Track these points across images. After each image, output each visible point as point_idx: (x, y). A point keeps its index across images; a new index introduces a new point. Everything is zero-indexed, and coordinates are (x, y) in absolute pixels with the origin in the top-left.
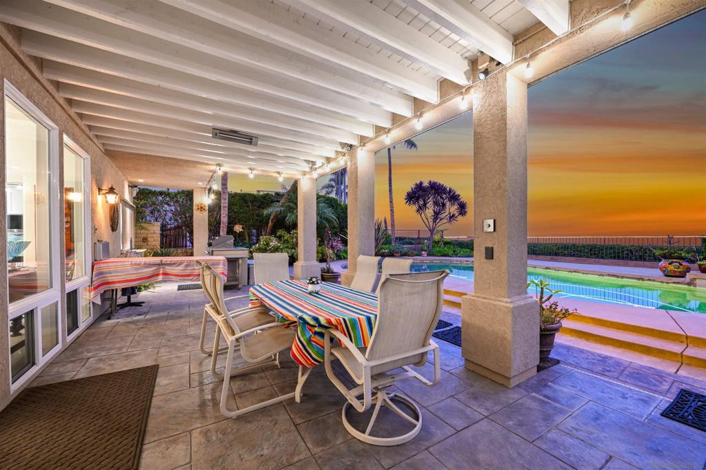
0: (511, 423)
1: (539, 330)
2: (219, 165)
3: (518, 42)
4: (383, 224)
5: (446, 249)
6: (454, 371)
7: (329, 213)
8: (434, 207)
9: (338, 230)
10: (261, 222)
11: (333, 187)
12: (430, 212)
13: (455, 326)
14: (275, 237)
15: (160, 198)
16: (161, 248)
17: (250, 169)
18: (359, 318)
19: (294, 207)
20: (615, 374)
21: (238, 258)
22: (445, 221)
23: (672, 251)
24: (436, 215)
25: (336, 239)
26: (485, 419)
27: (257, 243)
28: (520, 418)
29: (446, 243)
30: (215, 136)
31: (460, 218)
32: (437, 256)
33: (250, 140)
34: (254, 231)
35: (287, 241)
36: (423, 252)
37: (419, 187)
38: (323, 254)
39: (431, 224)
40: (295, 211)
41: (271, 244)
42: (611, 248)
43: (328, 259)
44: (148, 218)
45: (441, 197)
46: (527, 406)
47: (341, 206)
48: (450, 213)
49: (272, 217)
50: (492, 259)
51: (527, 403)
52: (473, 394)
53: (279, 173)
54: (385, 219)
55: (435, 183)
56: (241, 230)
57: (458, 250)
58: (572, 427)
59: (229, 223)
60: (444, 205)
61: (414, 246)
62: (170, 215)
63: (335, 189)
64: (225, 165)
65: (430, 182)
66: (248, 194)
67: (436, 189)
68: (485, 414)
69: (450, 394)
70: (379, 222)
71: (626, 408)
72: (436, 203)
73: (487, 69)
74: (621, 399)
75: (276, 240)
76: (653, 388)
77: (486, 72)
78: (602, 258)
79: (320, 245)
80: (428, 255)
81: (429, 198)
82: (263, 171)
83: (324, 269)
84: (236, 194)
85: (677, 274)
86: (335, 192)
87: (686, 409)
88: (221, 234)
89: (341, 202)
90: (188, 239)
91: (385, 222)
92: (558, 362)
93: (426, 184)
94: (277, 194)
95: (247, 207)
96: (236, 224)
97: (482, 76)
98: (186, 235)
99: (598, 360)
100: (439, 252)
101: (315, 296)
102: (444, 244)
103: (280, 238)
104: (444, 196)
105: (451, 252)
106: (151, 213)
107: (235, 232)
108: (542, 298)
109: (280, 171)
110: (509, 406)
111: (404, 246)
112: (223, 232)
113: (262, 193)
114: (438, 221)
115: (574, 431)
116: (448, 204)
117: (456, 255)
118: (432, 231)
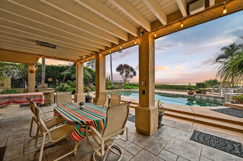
0: (151, 149)
1: (158, 116)
2: (40, 55)
3: (152, 25)
4: (109, 78)
5: (129, 87)
6: (133, 132)
7: (89, 74)
8: (126, 73)
9: (92, 80)
10: (60, 77)
11: (90, 64)
12: (124, 74)
13: (133, 115)
14: (67, 83)
15: (11, 66)
16: (11, 88)
17: (55, 57)
18: (99, 120)
19: (75, 72)
20: (178, 127)
21: (50, 93)
22: (129, 77)
23: (190, 87)
24: (127, 76)
25: (91, 83)
26: (143, 150)
27: (59, 85)
28: (153, 147)
29: (130, 85)
31: (134, 77)
32: (127, 89)
33: (54, 47)
34: (58, 80)
35: (71, 85)
36: (122, 88)
37: (121, 66)
38: (86, 89)
39: (125, 78)
40: (75, 73)
41: (65, 86)
42: (175, 86)
43: (88, 91)
44: (4, 75)
45: (128, 69)
46: (155, 142)
47: (93, 71)
48: (131, 75)
49: (65, 75)
50: (145, 94)
51: (155, 141)
52: (139, 140)
53: (68, 59)
54: (109, 76)
55: (126, 65)
56: (51, 80)
57: (133, 87)
58: (168, 148)
59: (46, 77)
60: (129, 72)
61: (119, 86)
62: (16, 74)
63: (91, 65)
65: (124, 64)
66: (55, 66)
67: (126, 66)
68: (143, 147)
69: (132, 142)
70: (107, 77)
71: (181, 138)
72: (126, 71)
73: (143, 32)
74: (180, 136)
75: (67, 85)
76: (187, 131)
77: (143, 33)
78: (173, 89)
79: (85, 86)
80: (124, 89)
81: (124, 70)
82: (61, 58)
83: (87, 96)
84: (49, 66)
85: (191, 94)
86: (91, 66)
87: (195, 137)
88: (42, 82)
89: (93, 70)
90: (26, 84)
91: (109, 77)
92: (163, 125)
93: (123, 65)
94: (68, 66)
95: (54, 71)
96: (49, 78)
97: (141, 34)
98: (25, 83)
99: (174, 123)
100: (127, 88)
101: (82, 110)
102: (129, 85)
103: (68, 83)
104: (129, 69)
105: (131, 88)
106: (6, 72)
107: (49, 81)
108: (159, 105)
110: (150, 143)
111: (116, 86)
112: (43, 81)
113: (61, 66)
114: (127, 77)
115: (168, 149)
116: (130, 72)
117: (133, 89)
118: (125, 81)
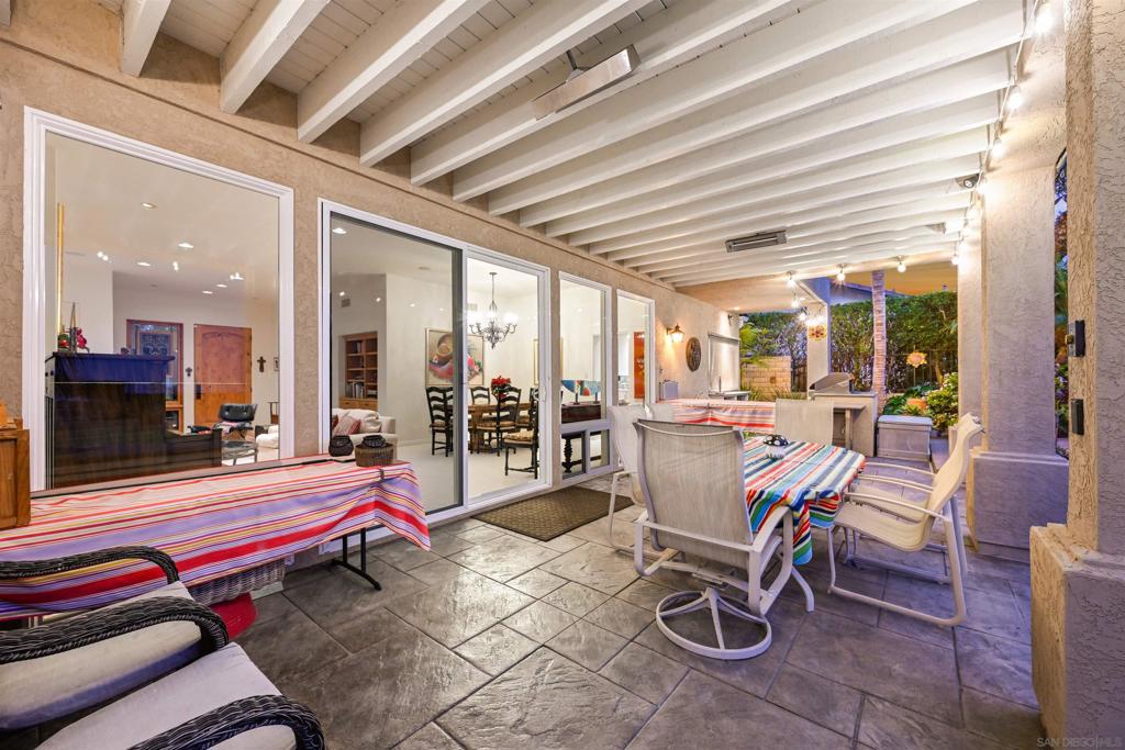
2: (790, 273)
16: (792, 391)
17: (840, 266)
21: (844, 410)
30: (730, 249)
33: (774, 237)
50: (1083, 433)
53: (897, 259)
56: (923, 362)
59: (895, 351)
64: (798, 270)
82: (864, 263)
88: (875, 370)
107: (912, 366)
109: (899, 254)
112: (878, 367)
